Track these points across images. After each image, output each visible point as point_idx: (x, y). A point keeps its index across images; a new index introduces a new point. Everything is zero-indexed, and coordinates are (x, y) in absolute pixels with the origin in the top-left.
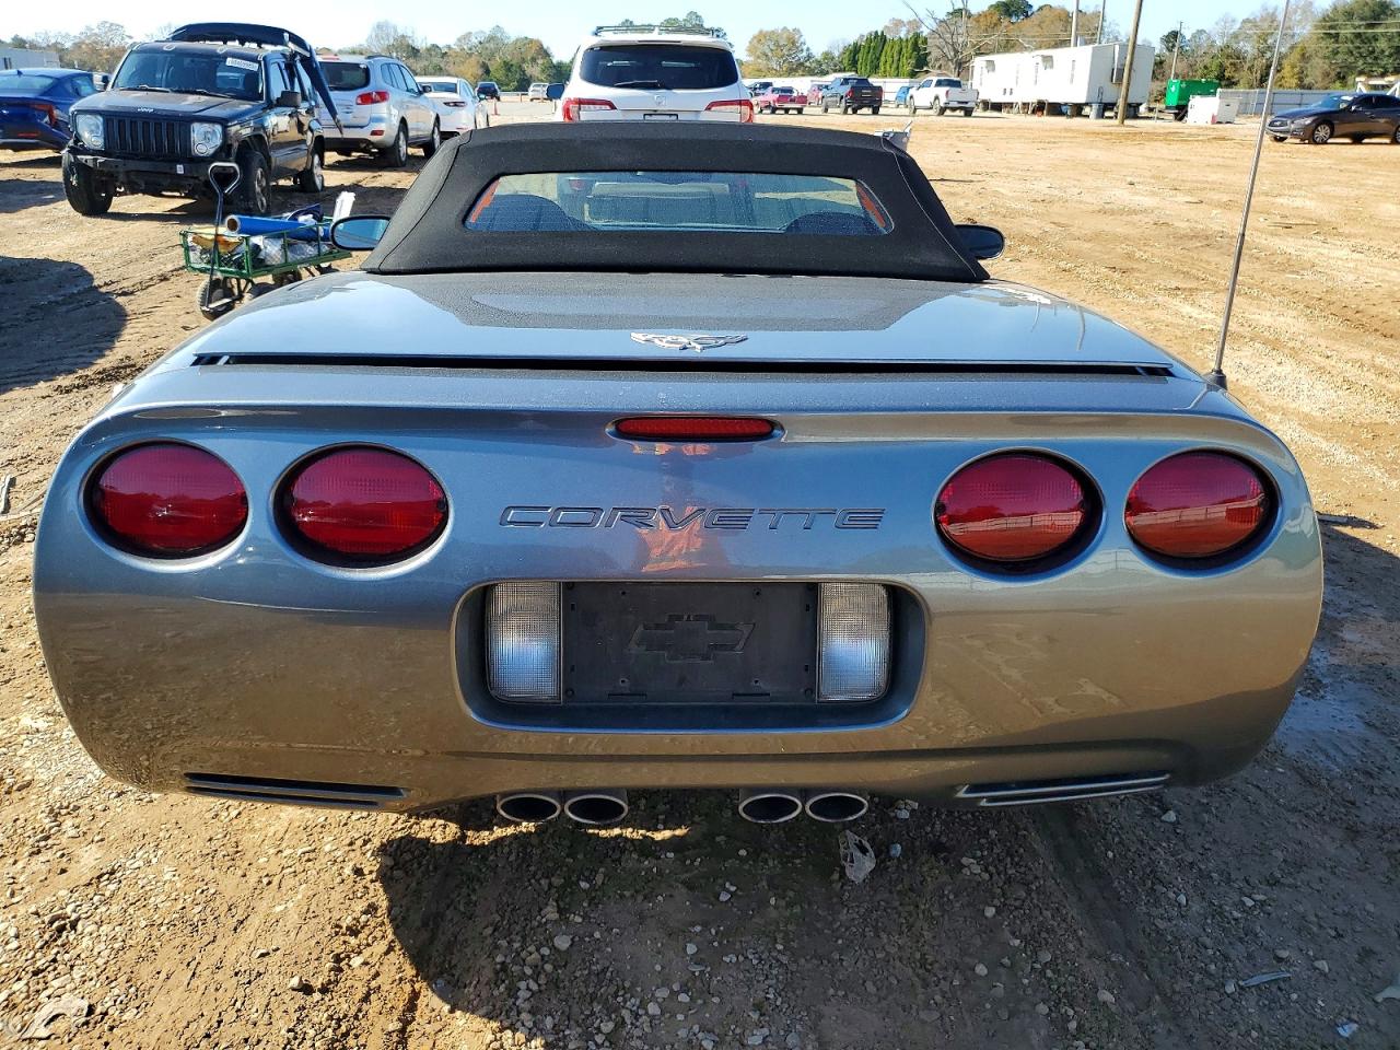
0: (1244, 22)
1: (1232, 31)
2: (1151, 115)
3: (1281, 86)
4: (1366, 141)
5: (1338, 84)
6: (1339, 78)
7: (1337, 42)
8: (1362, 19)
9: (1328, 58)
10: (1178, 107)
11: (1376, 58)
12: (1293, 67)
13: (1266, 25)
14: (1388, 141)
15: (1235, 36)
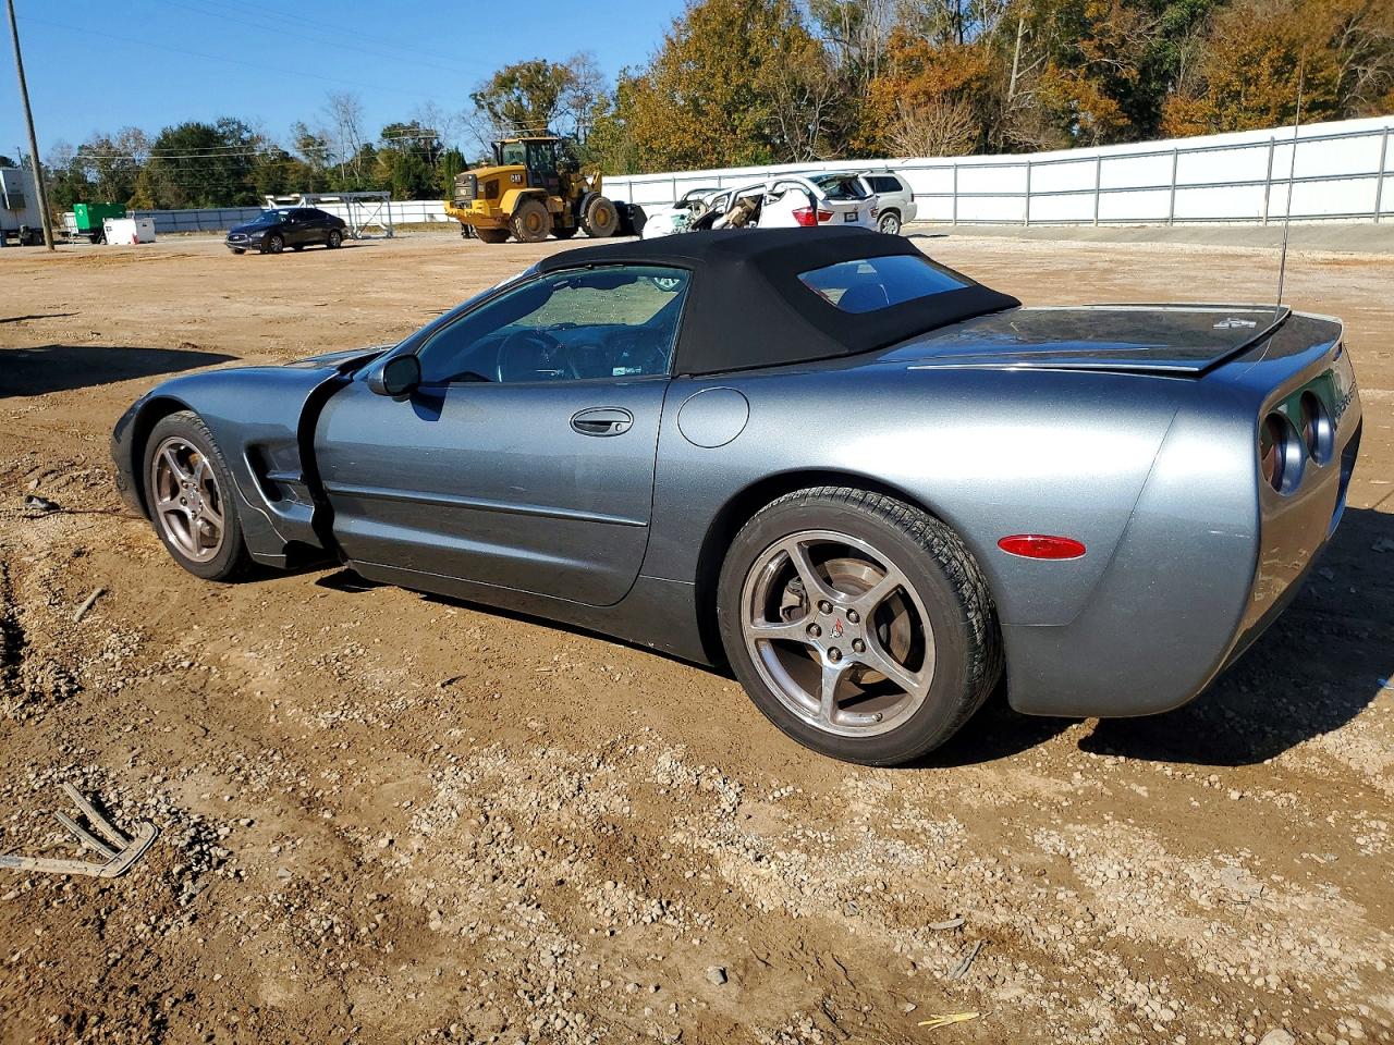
0: (81, 148)
1: (71, 157)
2: (66, 239)
3: (139, 207)
4: (305, 248)
5: (191, 204)
6: (190, 198)
7: (178, 166)
8: (194, 146)
9: (176, 181)
10: (91, 230)
11: (217, 180)
12: (145, 189)
13: (103, 151)
14: (325, 246)
15: (76, 162)
